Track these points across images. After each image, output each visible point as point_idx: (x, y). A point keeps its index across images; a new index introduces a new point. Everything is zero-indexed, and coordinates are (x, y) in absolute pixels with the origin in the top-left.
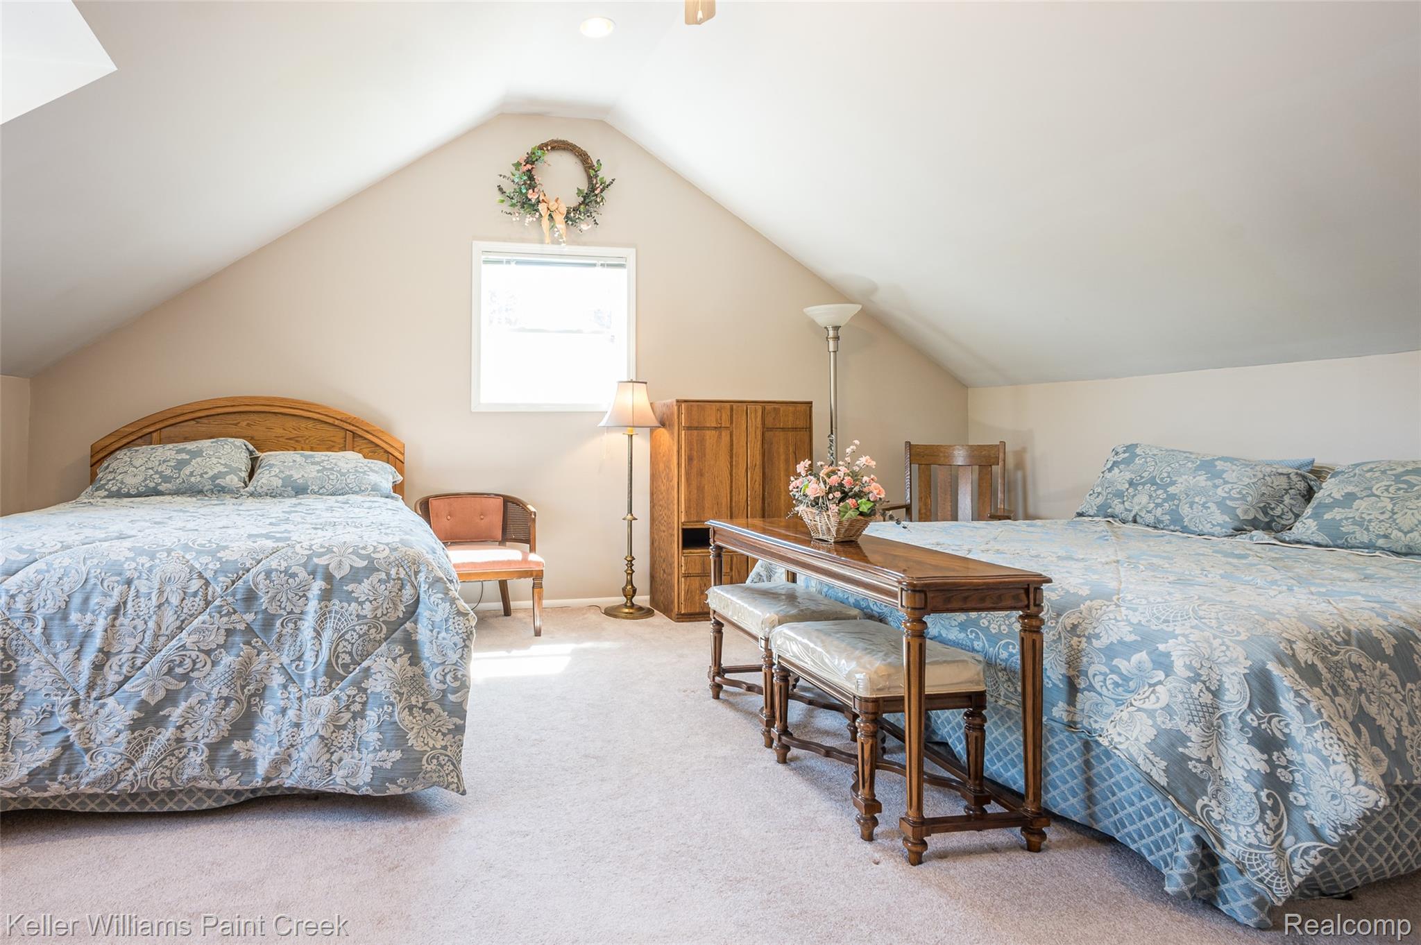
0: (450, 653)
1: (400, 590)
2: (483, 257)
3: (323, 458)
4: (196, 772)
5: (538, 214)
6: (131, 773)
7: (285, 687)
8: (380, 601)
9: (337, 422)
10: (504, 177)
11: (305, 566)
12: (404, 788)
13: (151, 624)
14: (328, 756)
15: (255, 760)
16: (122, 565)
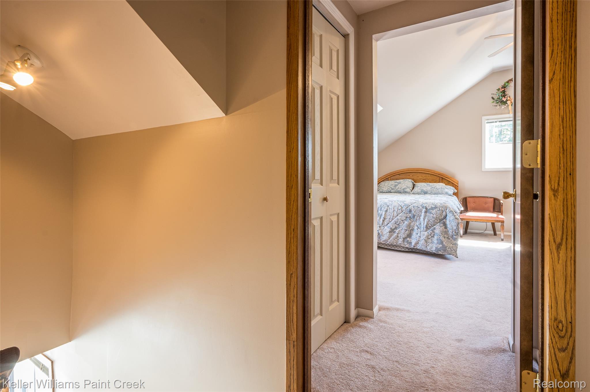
0: (454, 227)
1: (442, 213)
2: (486, 121)
3: (432, 185)
4: (401, 243)
5: (507, 105)
6: (389, 240)
7: (417, 229)
8: (438, 214)
9: (437, 175)
10: (493, 94)
11: (421, 206)
12: (443, 253)
13: (392, 214)
14: (426, 244)
15: (412, 242)
16: (387, 203)
